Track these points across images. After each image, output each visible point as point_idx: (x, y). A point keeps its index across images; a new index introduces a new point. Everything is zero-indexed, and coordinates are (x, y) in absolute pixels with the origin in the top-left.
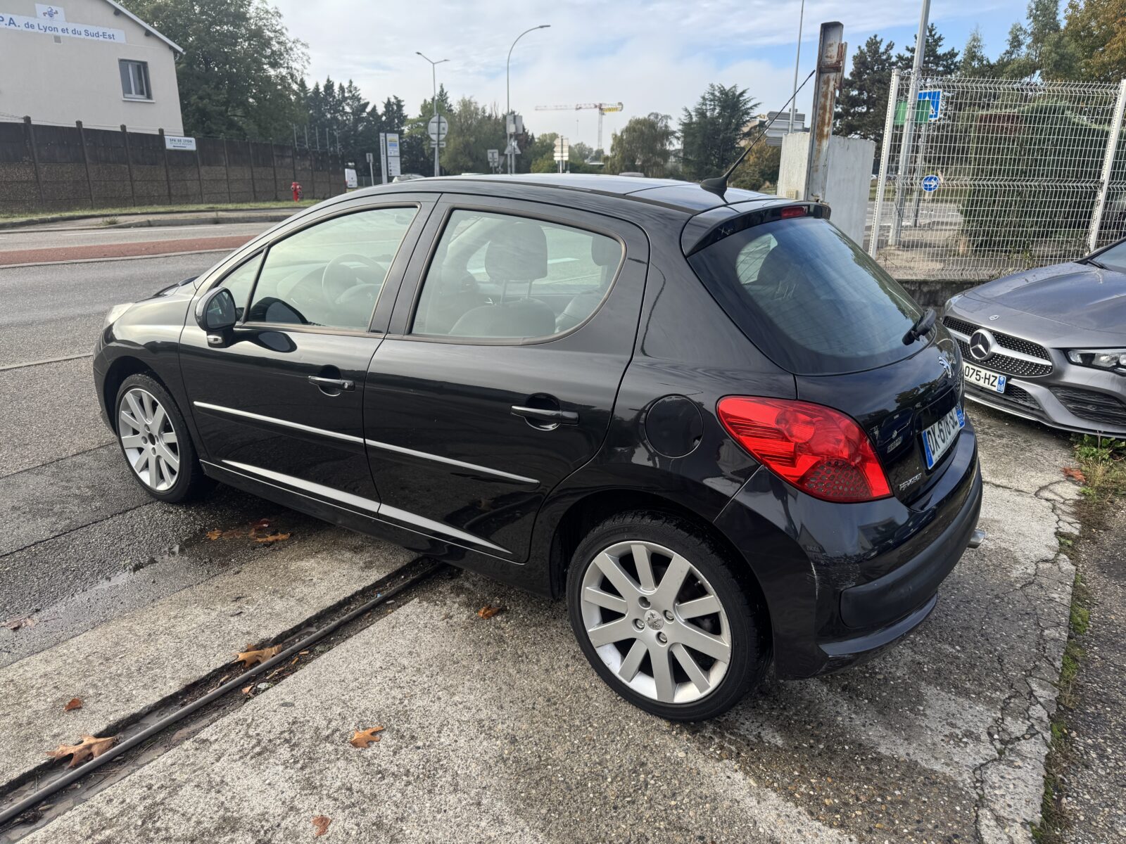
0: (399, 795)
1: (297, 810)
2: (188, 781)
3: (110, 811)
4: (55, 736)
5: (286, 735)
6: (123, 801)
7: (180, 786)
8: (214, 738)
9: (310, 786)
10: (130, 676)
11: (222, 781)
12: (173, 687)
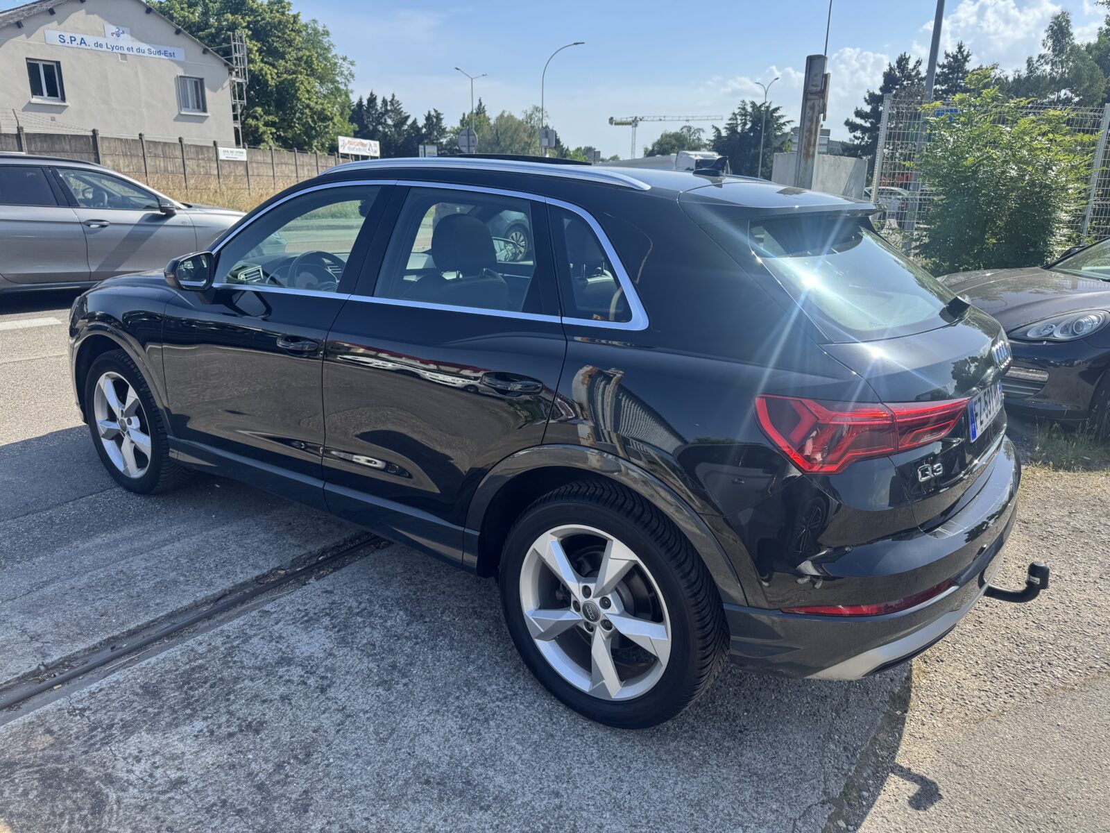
0: (409, 650)
1: (335, 656)
2: (255, 635)
3: (201, 649)
4: (157, 604)
5: (328, 611)
6: (210, 644)
7: (251, 638)
8: (273, 610)
9: (343, 642)
10: (210, 569)
11: (280, 637)
12: (241, 578)
